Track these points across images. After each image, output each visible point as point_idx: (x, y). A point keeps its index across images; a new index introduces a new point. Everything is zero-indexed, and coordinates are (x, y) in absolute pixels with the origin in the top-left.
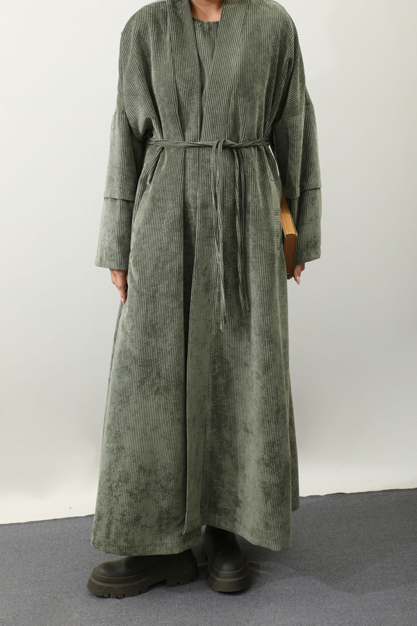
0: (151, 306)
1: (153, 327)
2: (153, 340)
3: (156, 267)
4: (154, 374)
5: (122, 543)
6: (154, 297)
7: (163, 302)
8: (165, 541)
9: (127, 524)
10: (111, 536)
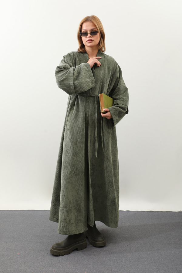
0: (75, 146)
1: (76, 153)
2: (75, 157)
3: (77, 133)
4: (75, 169)
5: (65, 230)
6: (76, 143)
7: (79, 145)
8: (78, 229)
9: (66, 223)
10: (61, 228)
